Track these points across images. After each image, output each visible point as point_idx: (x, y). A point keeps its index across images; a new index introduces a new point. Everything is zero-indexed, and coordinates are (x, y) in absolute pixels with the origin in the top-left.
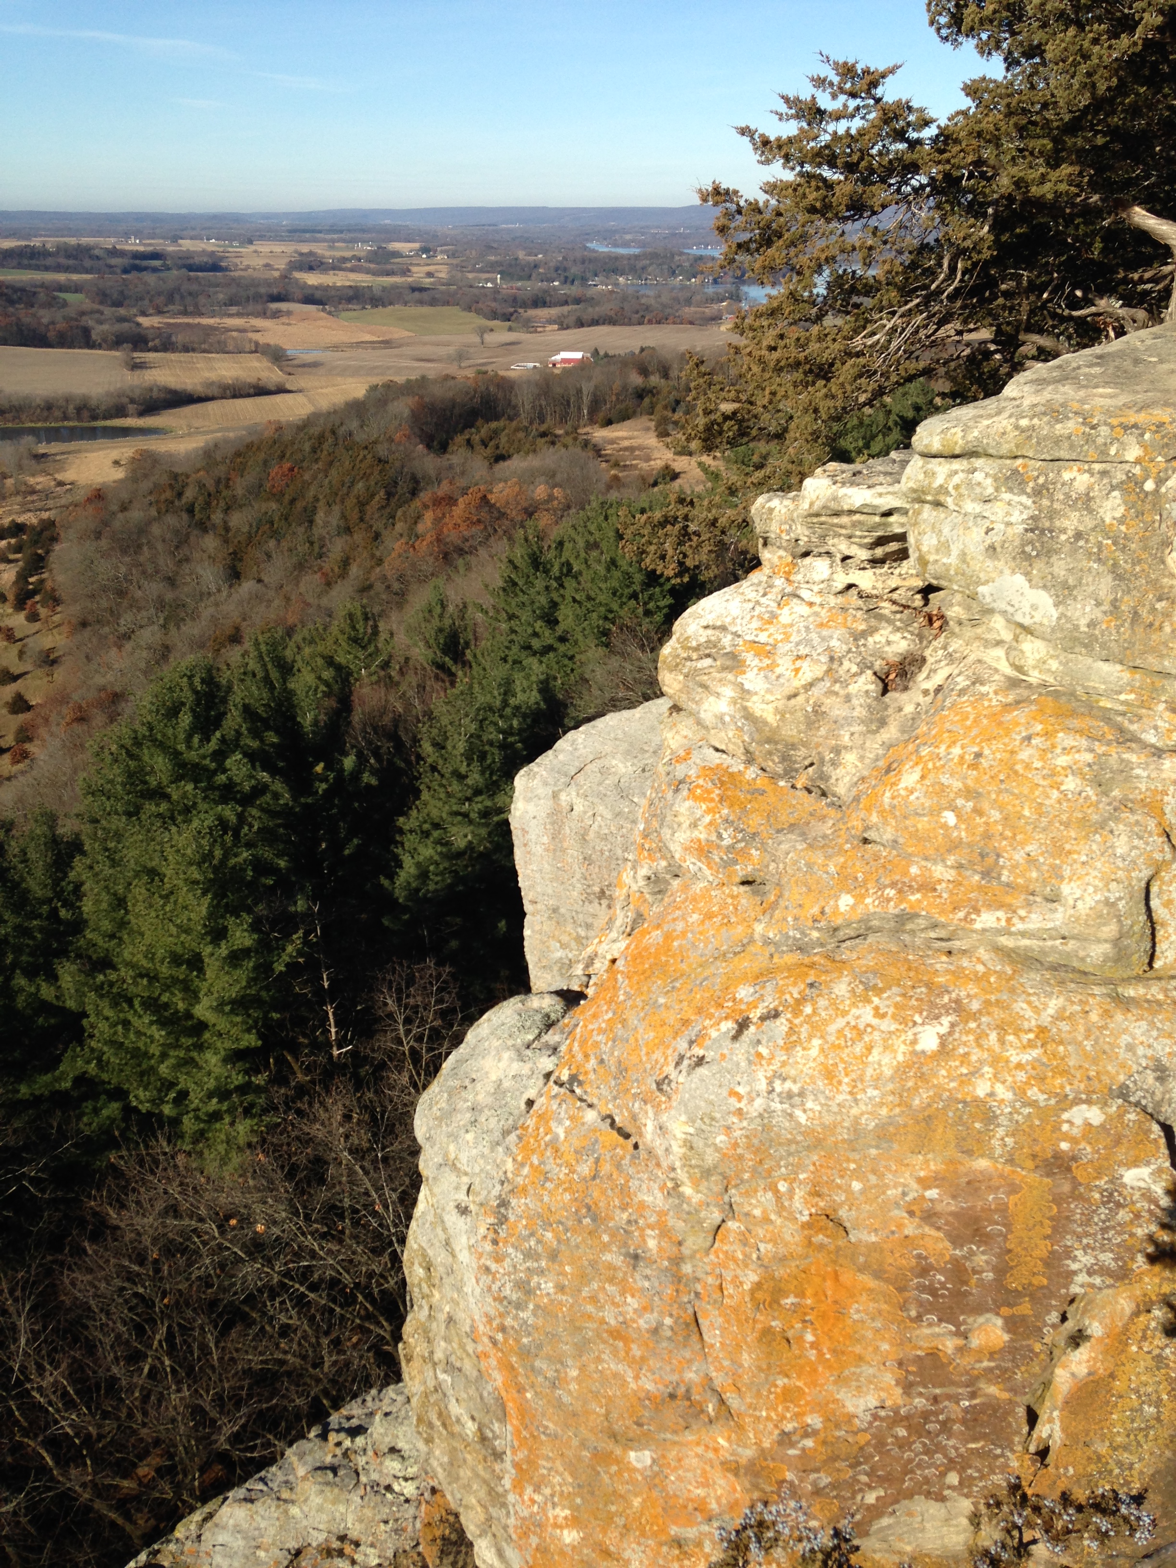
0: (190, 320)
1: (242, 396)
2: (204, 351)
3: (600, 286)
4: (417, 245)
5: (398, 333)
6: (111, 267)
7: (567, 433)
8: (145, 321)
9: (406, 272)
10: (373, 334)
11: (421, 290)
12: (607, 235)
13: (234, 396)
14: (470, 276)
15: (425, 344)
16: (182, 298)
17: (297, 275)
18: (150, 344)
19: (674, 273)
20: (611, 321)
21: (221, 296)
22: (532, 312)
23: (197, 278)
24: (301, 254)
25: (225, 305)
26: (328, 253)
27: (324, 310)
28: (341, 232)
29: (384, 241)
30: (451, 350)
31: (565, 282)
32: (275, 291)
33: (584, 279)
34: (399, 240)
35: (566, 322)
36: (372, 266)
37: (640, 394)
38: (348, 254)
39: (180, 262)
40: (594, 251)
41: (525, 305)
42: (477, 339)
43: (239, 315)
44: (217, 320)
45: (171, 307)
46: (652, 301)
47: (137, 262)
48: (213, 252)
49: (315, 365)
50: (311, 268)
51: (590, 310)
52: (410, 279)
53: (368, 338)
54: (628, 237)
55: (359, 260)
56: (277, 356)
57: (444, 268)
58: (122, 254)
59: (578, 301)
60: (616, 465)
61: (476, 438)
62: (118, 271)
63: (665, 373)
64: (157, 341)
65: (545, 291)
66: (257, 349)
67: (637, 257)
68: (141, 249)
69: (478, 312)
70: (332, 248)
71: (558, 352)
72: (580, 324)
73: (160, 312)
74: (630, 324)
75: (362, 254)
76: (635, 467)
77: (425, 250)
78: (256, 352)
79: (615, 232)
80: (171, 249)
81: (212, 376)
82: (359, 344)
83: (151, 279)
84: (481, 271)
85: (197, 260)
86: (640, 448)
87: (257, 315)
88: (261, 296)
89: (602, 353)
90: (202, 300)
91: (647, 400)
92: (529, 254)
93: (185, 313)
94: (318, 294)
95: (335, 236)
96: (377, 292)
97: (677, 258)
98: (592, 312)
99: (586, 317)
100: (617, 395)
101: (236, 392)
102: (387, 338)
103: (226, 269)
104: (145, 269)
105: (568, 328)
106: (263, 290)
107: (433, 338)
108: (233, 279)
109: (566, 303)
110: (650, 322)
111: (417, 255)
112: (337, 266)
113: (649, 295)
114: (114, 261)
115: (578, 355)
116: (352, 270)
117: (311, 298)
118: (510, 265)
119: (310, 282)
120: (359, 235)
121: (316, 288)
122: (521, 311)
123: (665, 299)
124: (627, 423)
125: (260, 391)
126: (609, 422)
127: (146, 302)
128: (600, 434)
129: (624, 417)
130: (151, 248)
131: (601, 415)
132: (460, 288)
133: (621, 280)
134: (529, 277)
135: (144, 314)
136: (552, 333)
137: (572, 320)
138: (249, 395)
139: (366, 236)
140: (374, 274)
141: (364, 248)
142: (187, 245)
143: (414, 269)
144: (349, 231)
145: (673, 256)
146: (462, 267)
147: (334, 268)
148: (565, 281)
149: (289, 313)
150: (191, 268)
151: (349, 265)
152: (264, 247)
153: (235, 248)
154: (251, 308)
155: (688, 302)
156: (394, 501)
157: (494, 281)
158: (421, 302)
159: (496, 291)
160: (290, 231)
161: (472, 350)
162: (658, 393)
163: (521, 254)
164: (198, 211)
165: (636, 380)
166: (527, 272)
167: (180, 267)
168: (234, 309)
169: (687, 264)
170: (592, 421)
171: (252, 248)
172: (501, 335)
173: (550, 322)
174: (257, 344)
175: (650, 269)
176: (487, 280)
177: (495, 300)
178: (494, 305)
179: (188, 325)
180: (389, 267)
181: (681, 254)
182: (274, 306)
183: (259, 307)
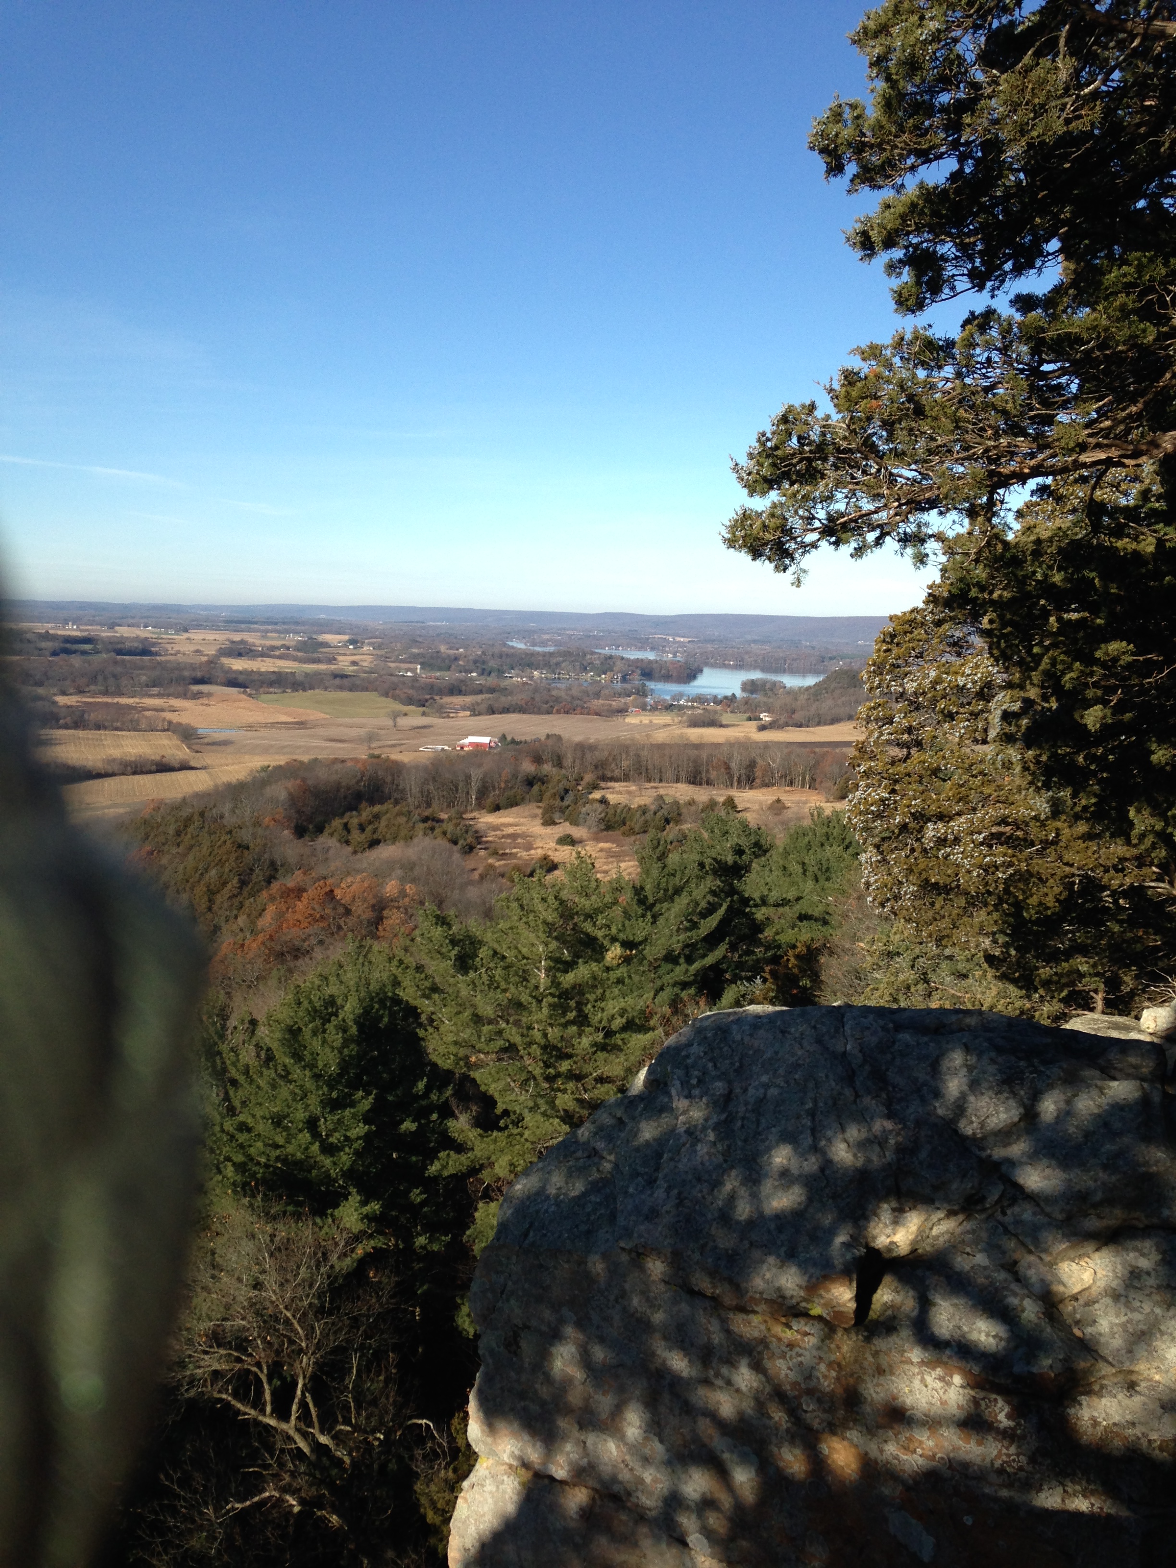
0: (109, 700)
1: (142, 773)
2: (117, 729)
3: (515, 678)
4: (346, 637)
5: (314, 715)
6: (41, 649)
7: (450, 819)
8: (61, 700)
9: (332, 660)
10: (290, 715)
11: (344, 676)
12: (525, 634)
13: (135, 773)
14: (392, 665)
15: (341, 725)
16: (105, 679)
17: (226, 661)
18: (62, 722)
19: (585, 668)
20: (521, 709)
21: (144, 678)
22: (447, 699)
23: (123, 661)
24: (233, 642)
25: (147, 686)
26: (258, 642)
27: (244, 692)
28: (276, 624)
29: (315, 633)
30: (362, 732)
31: (483, 674)
32: (199, 674)
33: (500, 672)
34: (330, 632)
35: (477, 708)
36: (299, 654)
37: (530, 782)
38: (278, 643)
39: (110, 647)
40: (513, 647)
41: (441, 692)
42: (390, 723)
43: (159, 695)
44: (137, 700)
45: (92, 687)
46: (563, 694)
47: (68, 646)
48: (146, 638)
49: (225, 743)
50: (240, 655)
51: (503, 699)
52: (333, 667)
53: (284, 718)
54: (546, 637)
55: (288, 648)
56: (188, 735)
57: (369, 658)
58: (54, 638)
59: (492, 690)
60: (495, 853)
61: (355, 822)
62: (47, 653)
63: (559, 762)
64: (68, 720)
65: (462, 681)
66: (171, 728)
67: (551, 654)
68: (78, 634)
69: (395, 698)
70: (264, 637)
71: (466, 736)
72: (492, 711)
73: (80, 692)
74: (539, 712)
75: (292, 644)
76: (513, 856)
77: (353, 642)
78: (168, 730)
79: (534, 632)
80: (104, 634)
81: (116, 753)
82: (274, 725)
83: (76, 661)
84: (402, 661)
85: (128, 645)
86: (524, 836)
87: (177, 696)
88: (184, 679)
89: (509, 739)
90: (124, 682)
91: (536, 788)
92: (451, 648)
93: (106, 693)
94: (241, 678)
95: (270, 627)
96: (299, 678)
97: (588, 657)
98: (505, 701)
99: (496, 705)
100: (506, 782)
101: (138, 768)
102: (303, 719)
103: (157, 654)
104: (75, 652)
105: (480, 714)
106: (186, 673)
107: (348, 720)
108: (159, 663)
109: (481, 692)
110: (558, 712)
111: (346, 646)
112: (267, 653)
113: (560, 689)
114: (43, 645)
115: (486, 740)
116: (280, 657)
117: (235, 681)
118: (432, 657)
119: (235, 667)
120: (293, 627)
121: (241, 672)
122: (437, 698)
123: (575, 692)
124: (515, 809)
125: (163, 767)
126: (497, 808)
127: (68, 683)
128: (486, 820)
129: (513, 803)
130: (85, 634)
131: (489, 801)
132: (381, 676)
133: (536, 673)
134: (448, 668)
135: (64, 693)
136: (464, 719)
137: (484, 707)
138: (150, 772)
139: (299, 628)
140: (300, 662)
141: (293, 639)
142: (123, 631)
143: (340, 658)
144: (284, 623)
145: (585, 655)
146: (386, 658)
147: (263, 655)
148: (482, 672)
149: (209, 695)
150: (119, 652)
151: (277, 653)
152: (197, 635)
153: (171, 635)
154: (171, 690)
155: (597, 695)
156: (246, 890)
157: (413, 670)
158: (341, 688)
159: (415, 679)
160: (226, 622)
161: (383, 732)
162: (548, 782)
163: (443, 648)
164: (142, 602)
165: (528, 767)
166: (448, 663)
167: (108, 651)
168: (155, 690)
169: (597, 662)
170: (480, 806)
171: (186, 635)
172: (415, 719)
173: (464, 709)
174: (170, 722)
175: (563, 665)
176: (407, 670)
177: (413, 687)
178: (411, 692)
179: (107, 704)
180: (316, 655)
181: (593, 653)
182: (195, 688)
183: (180, 689)
